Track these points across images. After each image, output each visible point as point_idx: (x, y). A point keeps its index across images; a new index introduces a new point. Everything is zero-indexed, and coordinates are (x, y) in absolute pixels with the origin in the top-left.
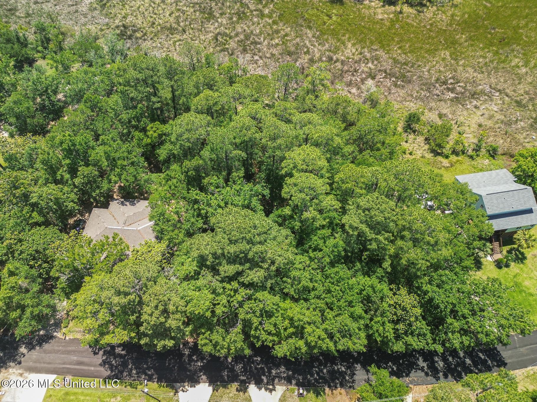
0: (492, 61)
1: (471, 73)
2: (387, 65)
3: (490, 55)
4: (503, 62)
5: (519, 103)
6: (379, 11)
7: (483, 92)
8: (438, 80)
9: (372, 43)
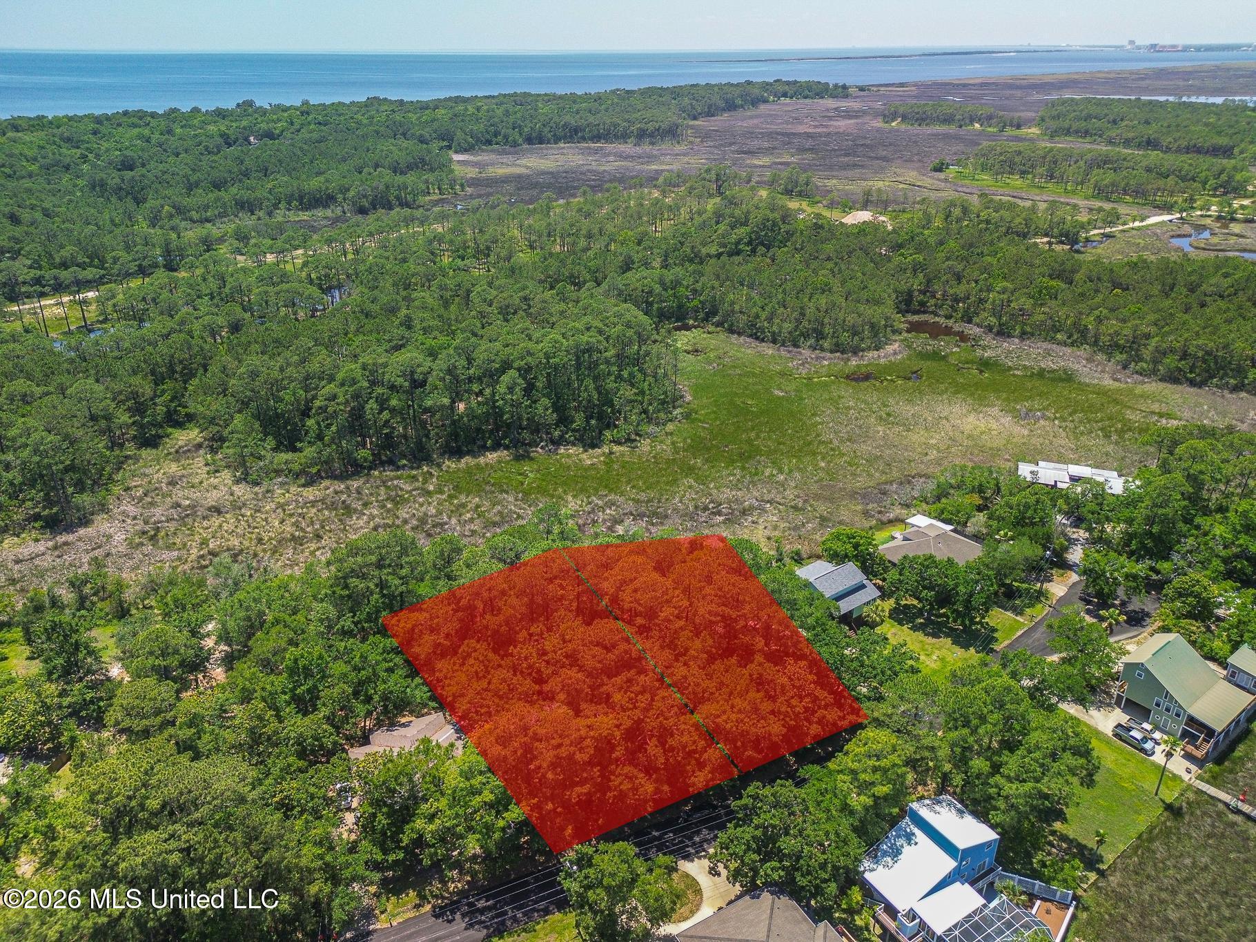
0: (743, 477)
1: (727, 493)
2: (630, 506)
3: (738, 471)
4: (756, 474)
5: (795, 508)
6: (584, 456)
7: (752, 508)
8: (696, 507)
9: (596, 490)
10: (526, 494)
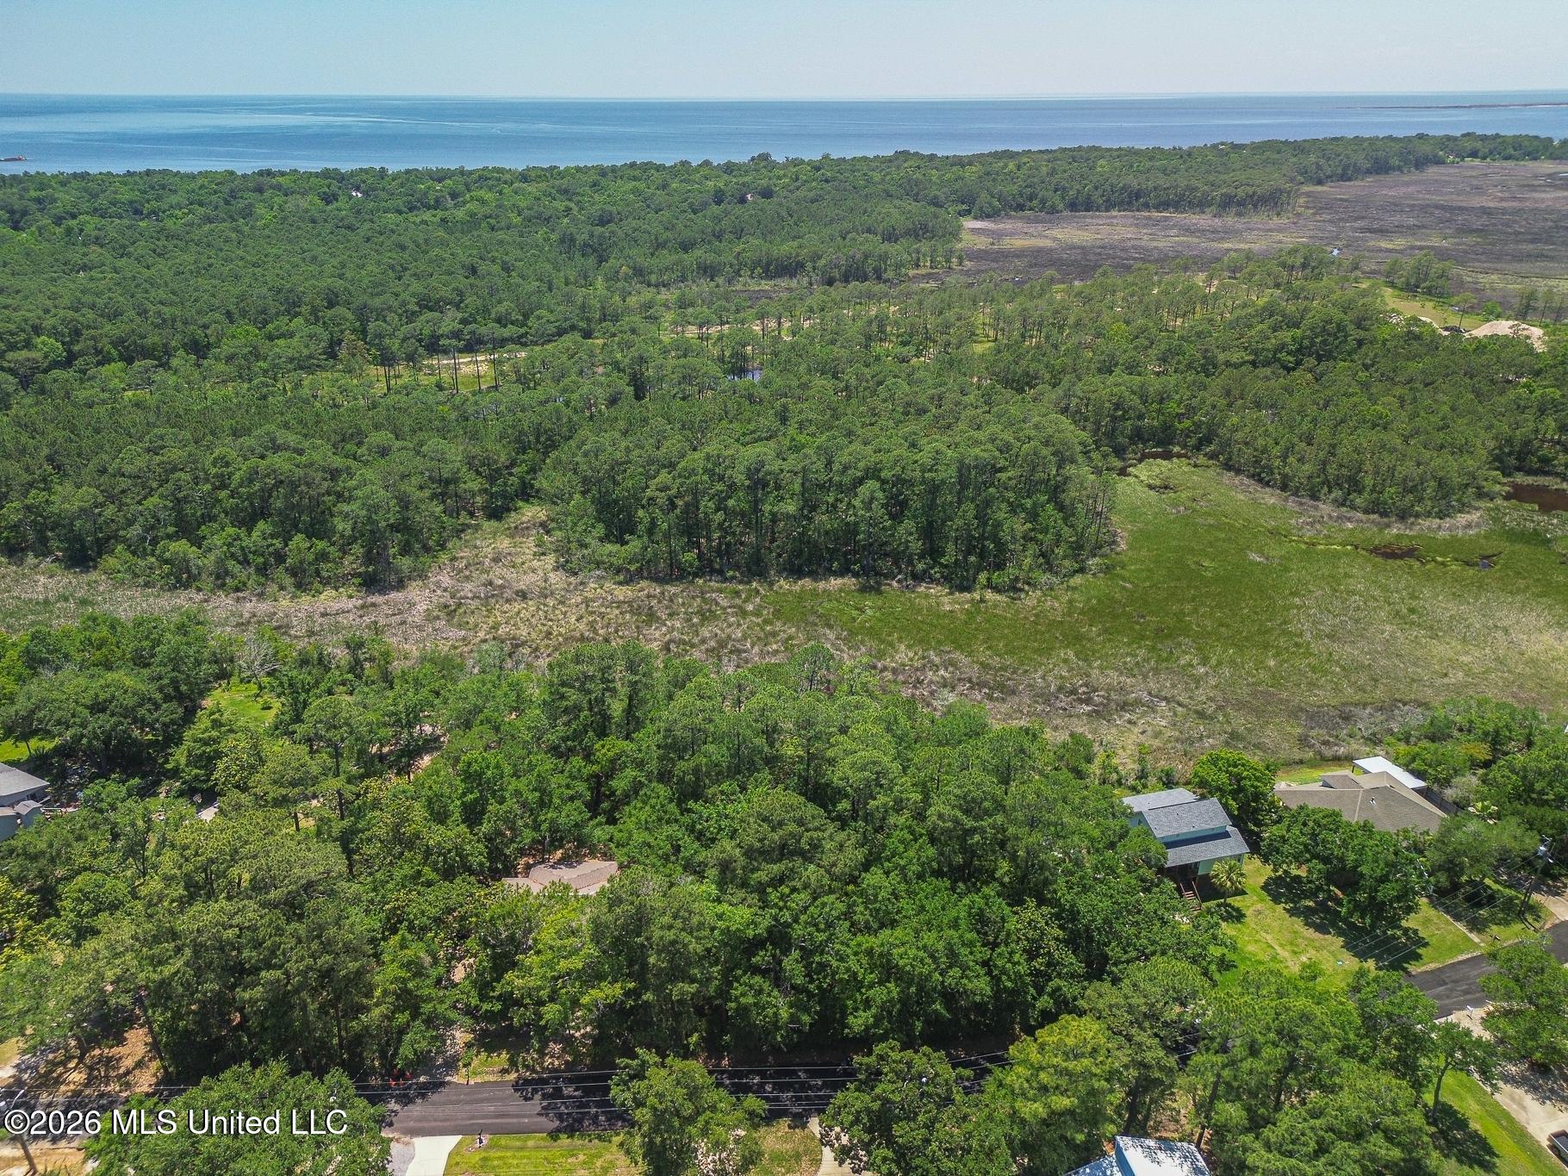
0: (1147, 660)
1: (1113, 677)
2: (974, 672)
3: (1142, 652)
4: (1167, 660)
5: (1201, 715)
6: (946, 600)
7: (1138, 702)
8: (1060, 689)
9: (939, 642)
10: (852, 633)
